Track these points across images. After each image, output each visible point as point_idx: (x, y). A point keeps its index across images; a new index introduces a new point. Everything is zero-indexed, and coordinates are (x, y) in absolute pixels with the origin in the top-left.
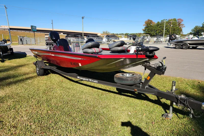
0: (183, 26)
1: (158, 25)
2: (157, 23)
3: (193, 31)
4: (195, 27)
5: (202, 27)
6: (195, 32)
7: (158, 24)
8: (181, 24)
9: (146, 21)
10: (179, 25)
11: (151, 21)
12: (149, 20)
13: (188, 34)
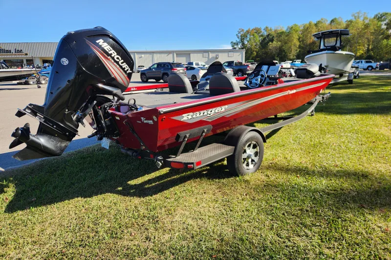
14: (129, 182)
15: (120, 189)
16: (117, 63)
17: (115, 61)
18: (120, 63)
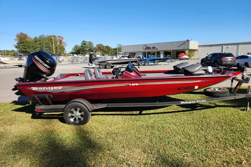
0: (65, 44)
1: (37, 42)
2: (34, 38)
7: (36, 40)
8: (63, 41)
9: (18, 35)
11: (25, 35)
12: (22, 34)
14: (43, 114)
15: (37, 114)
16: (42, 64)
17: (41, 63)
18: (43, 64)
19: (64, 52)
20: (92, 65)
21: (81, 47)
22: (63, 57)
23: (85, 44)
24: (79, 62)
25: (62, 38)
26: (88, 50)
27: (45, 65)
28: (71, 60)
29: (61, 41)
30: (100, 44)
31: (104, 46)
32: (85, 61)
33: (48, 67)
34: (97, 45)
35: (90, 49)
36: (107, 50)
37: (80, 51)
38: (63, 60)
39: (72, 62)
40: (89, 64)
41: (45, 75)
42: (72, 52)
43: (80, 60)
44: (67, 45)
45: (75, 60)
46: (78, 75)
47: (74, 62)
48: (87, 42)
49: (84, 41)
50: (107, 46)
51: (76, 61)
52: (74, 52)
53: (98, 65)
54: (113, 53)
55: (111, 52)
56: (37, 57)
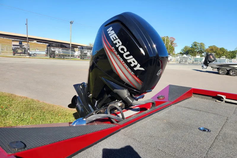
0: (175, 45)
3: (183, 51)
4: (184, 47)
5: (191, 47)
6: (184, 51)
8: (173, 43)
10: (172, 43)
13: (179, 54)
16: (121, 55)
17: (119, 53)
18: (124, 55)
19: (173, 53)
20: (206, 68)
21: (190, 49)
22: (172, 57)
23: (195, 45)
24: (187, 63)
25: (174, 39)
26: (198, 52)
27: (131, 59)
28: (179, 60)
29: (172, 42)
30: (214, 46)
31: (218, 48)
32: (194, 63)
33: (138, 68)
34: (209, 47)
35: (201, 50)
36: (221, 52)
37: (189, 52)
38: (171, 60)
39: (180, 63)
40: (203, 66)
41: (125, 93)
42: (180, 52)
43: (189, 61)
44: (177, 46)
45: (184, 60)
46: (220, 99)
47: (182, 63)
48: (198, 43)
49: (195, 42)
50: (222, 48)
51: (185, 62)
52: (183, 52)
53: (216, 69)
54: (229, 56)
55: (226, 54)
56: (113, 32)
